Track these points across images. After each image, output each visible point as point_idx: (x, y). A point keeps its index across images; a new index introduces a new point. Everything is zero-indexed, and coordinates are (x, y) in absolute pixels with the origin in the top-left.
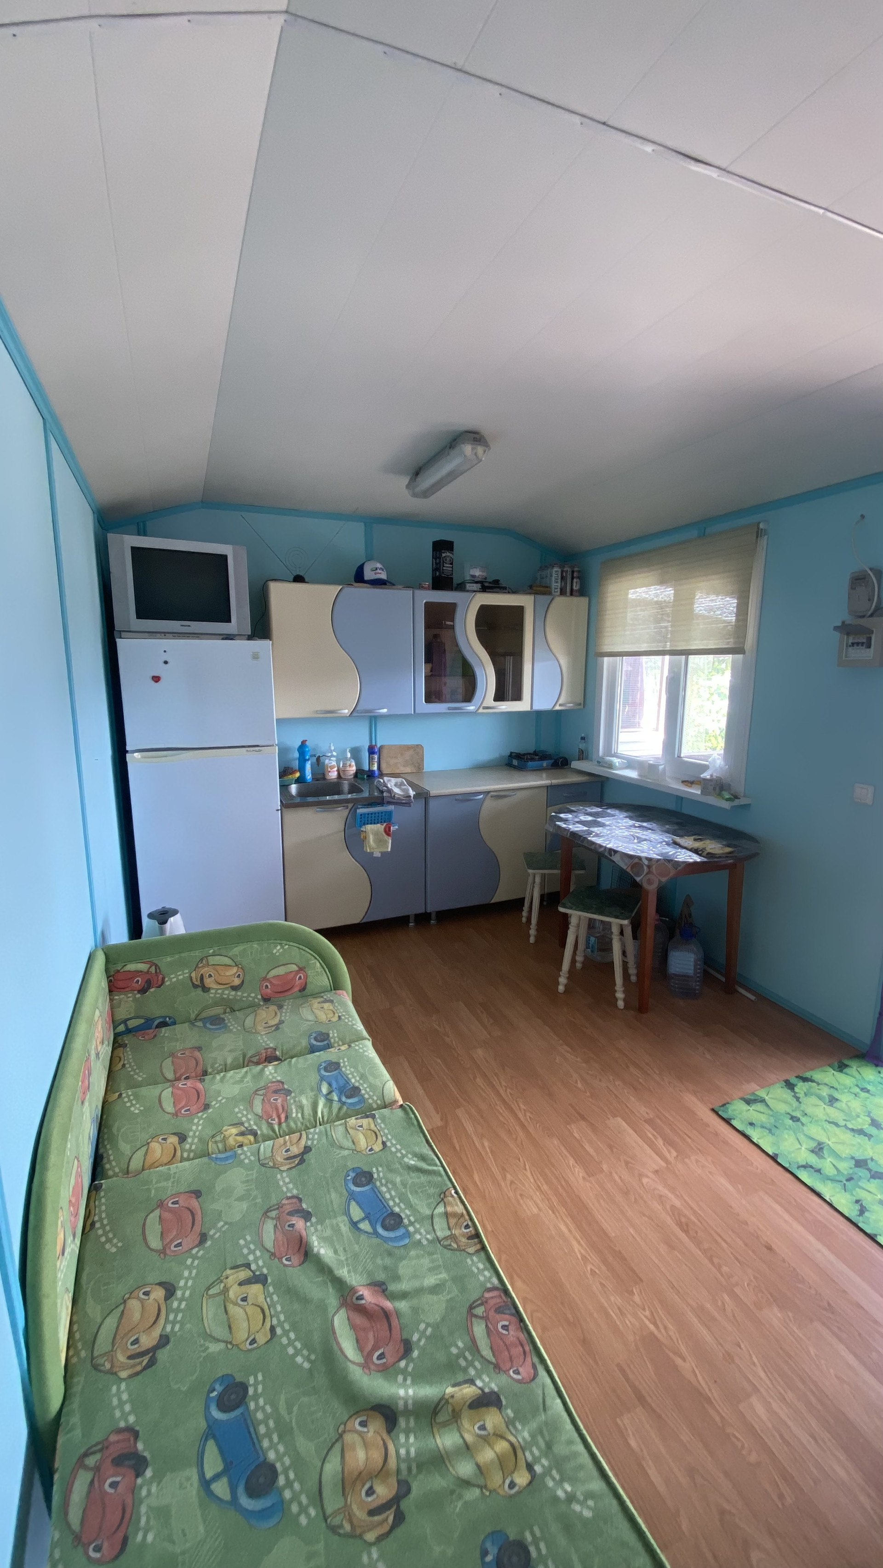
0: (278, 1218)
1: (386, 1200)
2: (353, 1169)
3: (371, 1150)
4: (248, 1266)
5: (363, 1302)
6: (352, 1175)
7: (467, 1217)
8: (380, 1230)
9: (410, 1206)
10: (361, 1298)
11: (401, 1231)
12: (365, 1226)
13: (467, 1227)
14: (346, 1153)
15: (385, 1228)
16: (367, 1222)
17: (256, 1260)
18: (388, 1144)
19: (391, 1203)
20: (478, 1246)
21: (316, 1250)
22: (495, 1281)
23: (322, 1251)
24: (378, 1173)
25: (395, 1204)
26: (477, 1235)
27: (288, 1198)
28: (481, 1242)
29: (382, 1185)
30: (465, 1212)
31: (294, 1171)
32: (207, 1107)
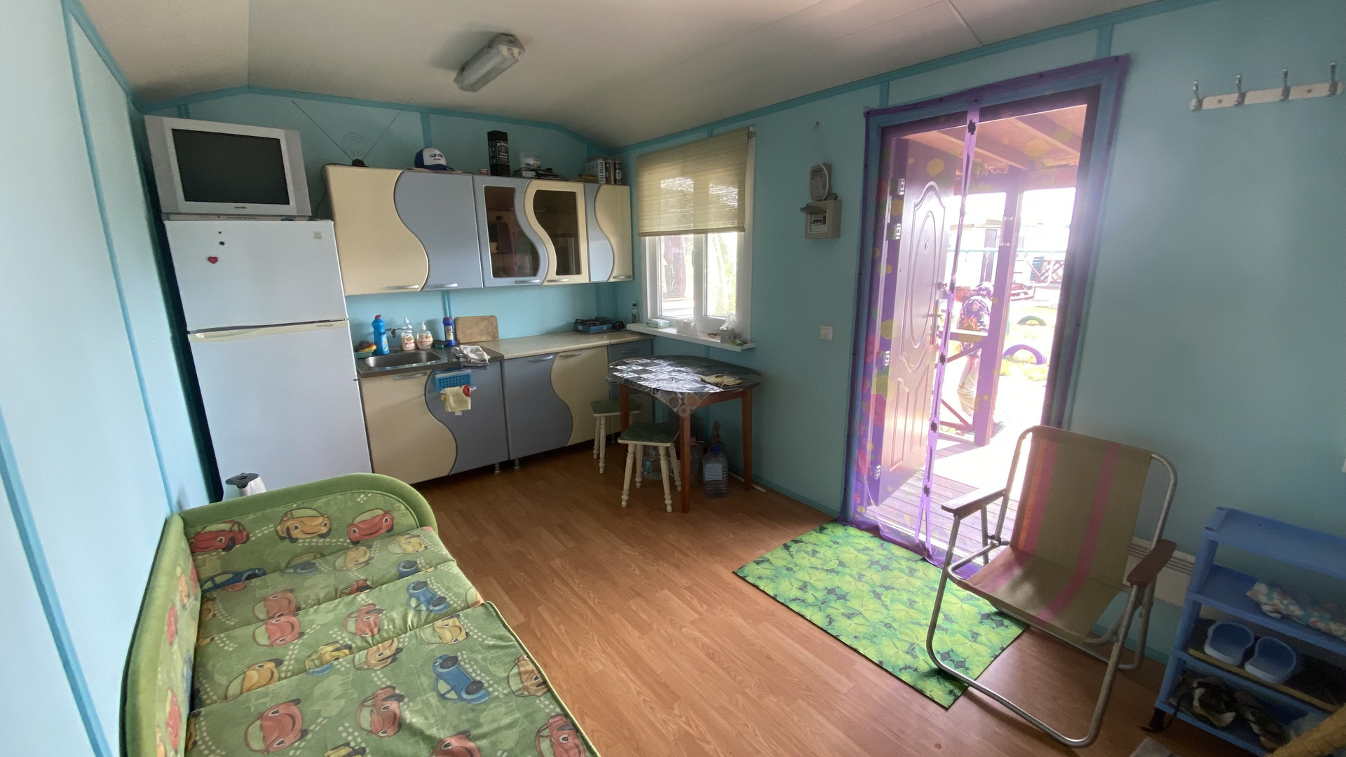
0: (374, 705)
1: (469, 674)
2: (441, 657)
3: (456, 640)
4: (348, 744)
5: (450, 747)
6: (440, 661)
7: (536, 672)
8: (465, 696)
9: (488, 673)
10: (448, 745)
11: (482, 692)
12: (452, 695)
13: (536, 678)
14: (434, 646)
15: (468, 693)
16: (453, 692)
17: (355, 739)
18: (471, 633)
19: (474, 675)
20: (546, 690)
21: (408, 721)
22: (558, 710)
23: (414, 720)
24: (463, 656)
25: (477, 675)
26: (545, 682)
27: (382, 689)
28: (548, 686)
29: (465, 664)
30: (534, 668)
31: (388, 668)
32: (301, 634)
